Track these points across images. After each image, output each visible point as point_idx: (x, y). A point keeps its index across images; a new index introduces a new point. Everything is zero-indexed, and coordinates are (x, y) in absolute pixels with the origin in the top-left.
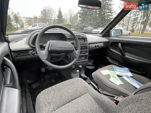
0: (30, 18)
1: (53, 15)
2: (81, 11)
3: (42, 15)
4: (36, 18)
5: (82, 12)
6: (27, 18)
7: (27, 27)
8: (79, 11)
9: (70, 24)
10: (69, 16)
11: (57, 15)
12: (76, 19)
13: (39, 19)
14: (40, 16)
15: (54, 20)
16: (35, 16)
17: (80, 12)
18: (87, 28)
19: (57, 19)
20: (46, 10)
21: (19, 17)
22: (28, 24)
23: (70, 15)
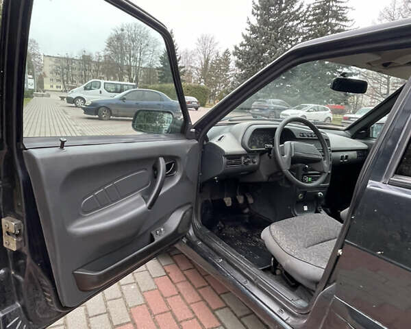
0: (67, 59)
1: (148, 52)
2: (245, 45)
3: (109, 52)
4: (86, 60)
5: (247, 50)
6: (58, 59)
7: (55, 86)
8: (238, 46)
9: (202, 84)
10: (200, 58)
11: (162, 54)
12: (224, 70)
13: (98, 64)
14: (102, 54)
15: (150, 70)
16: (87, 54)
17: (241, 48)
18: (263, 104)
19: (158, 69)
20: (126, 36)
21: (34, 54)
22: (58, 77)
23: (202, 56)
